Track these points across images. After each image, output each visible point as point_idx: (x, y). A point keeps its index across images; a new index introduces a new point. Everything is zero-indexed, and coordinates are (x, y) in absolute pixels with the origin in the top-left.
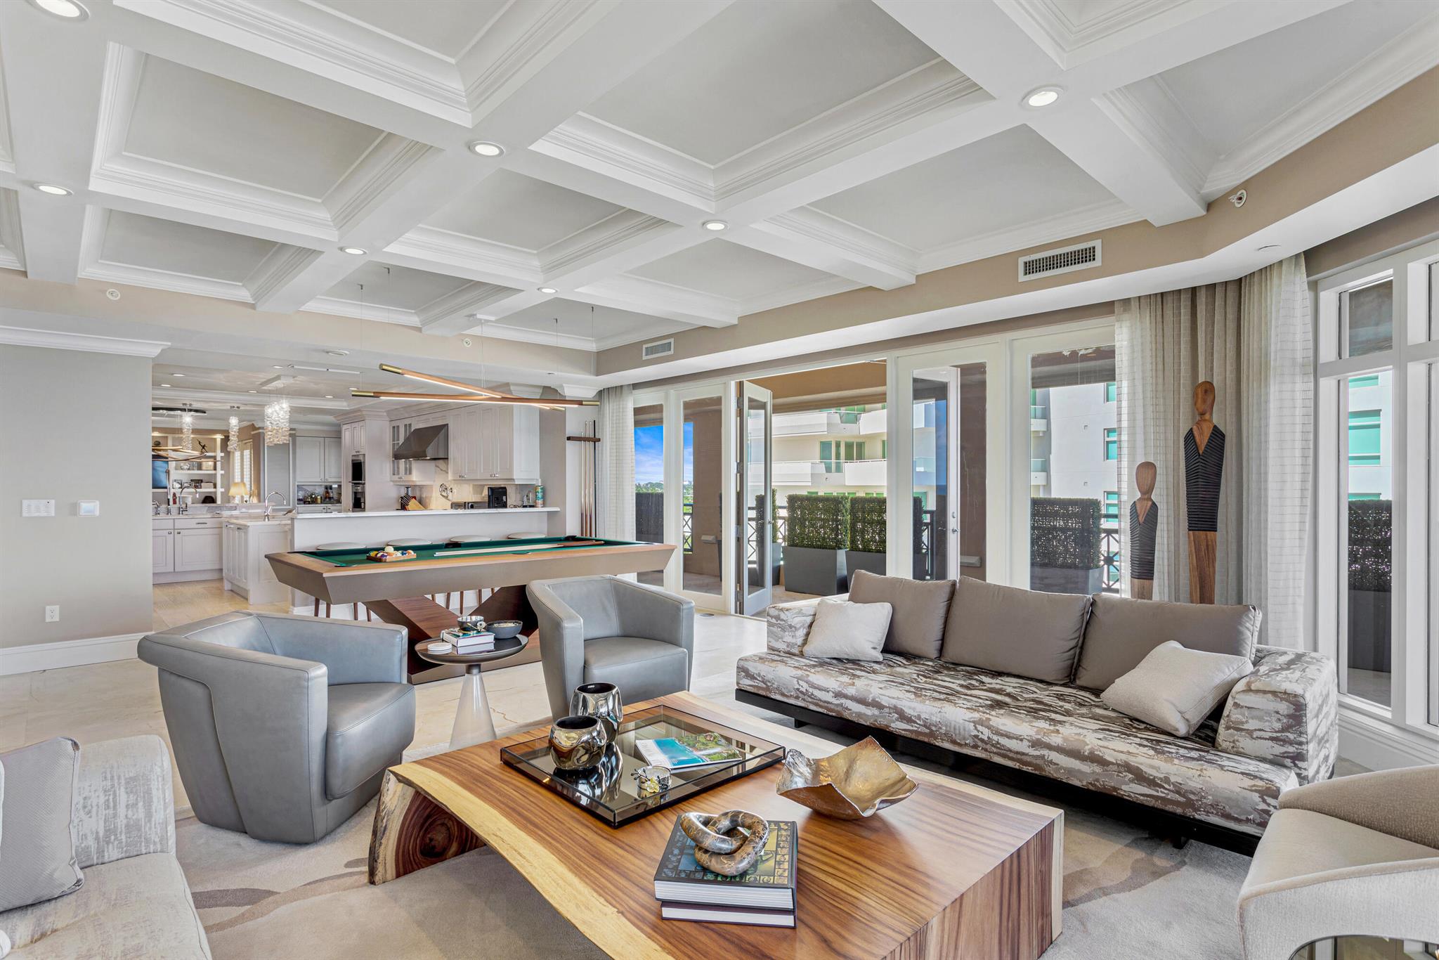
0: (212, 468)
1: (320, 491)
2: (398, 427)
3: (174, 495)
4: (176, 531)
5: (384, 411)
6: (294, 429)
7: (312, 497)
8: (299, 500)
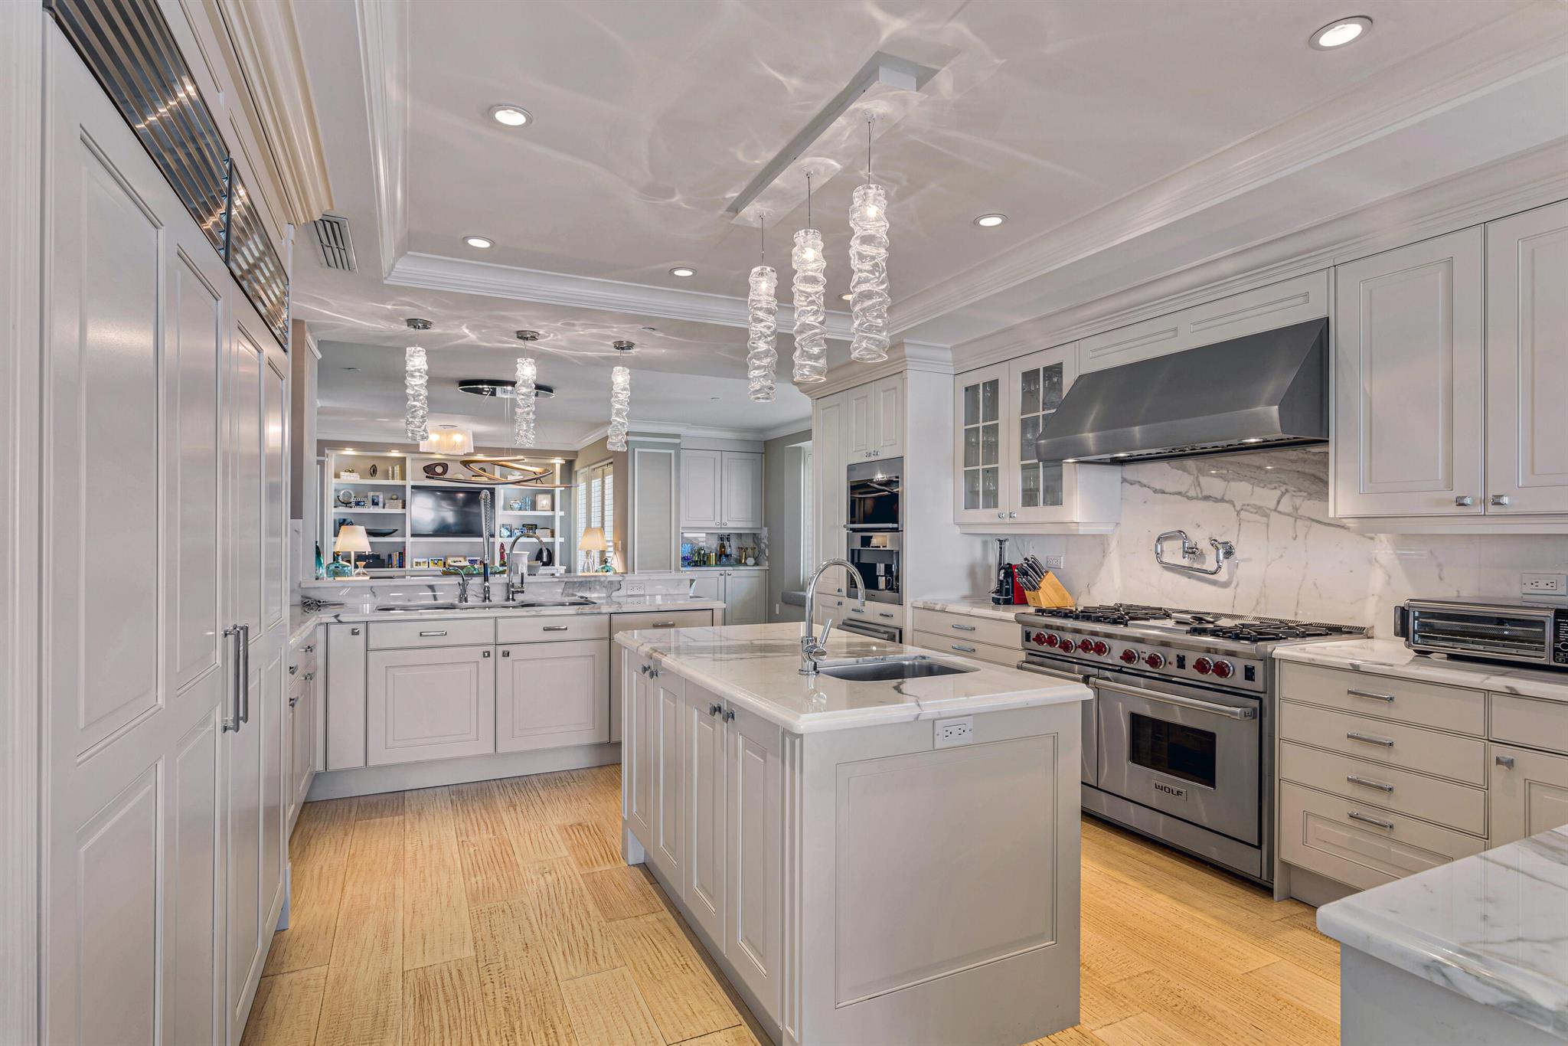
0: (549, 507)
1: (713, 544)
2: (993, 386)
3: (502, 546)
4: (500, 649)
5: (948, 346)
6: (678, 436)
7: (699, 554)
8: (684, 559)
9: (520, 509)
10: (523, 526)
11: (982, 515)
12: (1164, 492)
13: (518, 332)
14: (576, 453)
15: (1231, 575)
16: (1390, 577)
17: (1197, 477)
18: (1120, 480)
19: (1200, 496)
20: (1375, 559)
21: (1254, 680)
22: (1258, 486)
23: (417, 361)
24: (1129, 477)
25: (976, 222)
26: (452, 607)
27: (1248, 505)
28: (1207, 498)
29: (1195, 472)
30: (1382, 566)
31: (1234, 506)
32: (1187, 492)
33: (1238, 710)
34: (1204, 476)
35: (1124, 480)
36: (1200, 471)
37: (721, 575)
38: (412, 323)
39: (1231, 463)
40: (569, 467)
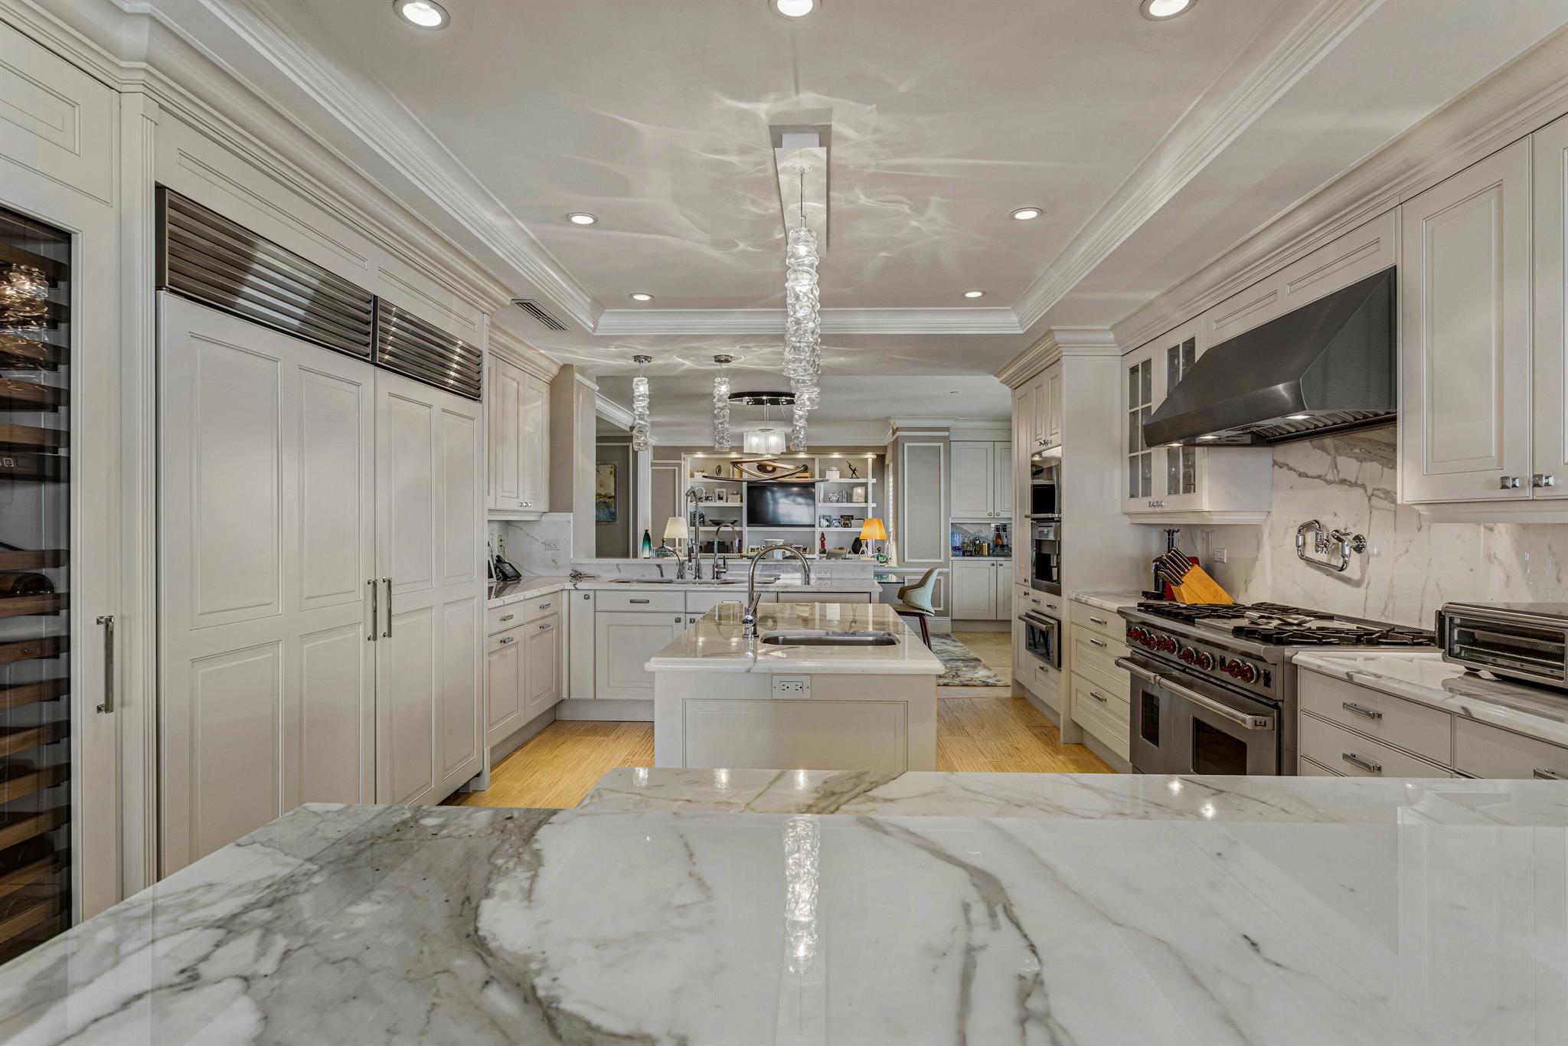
1: (989, 534)
2: (1147, 364)
3: (823, 535)
5: (1108, 327)
6: (947, 429)
7: (975, 544)
8: (955, 549)
9: (837, 501)
10: (841, 516)
11: (1141, 504)
12: (1307, 476)
13: (715, 357)
14: (885, 448)
15: (1363, 572)
16: (1508, 578)
17: (1335, 458)
18: (1272, 462)
19: (1337, 480)
20: (1494, 555)
21: (1269, 687)
22: (1387, 467)
23: (642, 388)
24: (1280, 459)
25: (1012, 217)
26: (671, 582)
27: (1378, 490)
28: (1343, 481)
29: (1333, 452)
30: (1501, 564)
31: (1366, 491)
32: (1326, 475)
33: (1248, 717)
34: (1340, 456)
35: (1275, 463)
36: (1337, 450)
37: (993, 565)
38: (637, 358)
39: (1363, 440)
40: (880, 460)
